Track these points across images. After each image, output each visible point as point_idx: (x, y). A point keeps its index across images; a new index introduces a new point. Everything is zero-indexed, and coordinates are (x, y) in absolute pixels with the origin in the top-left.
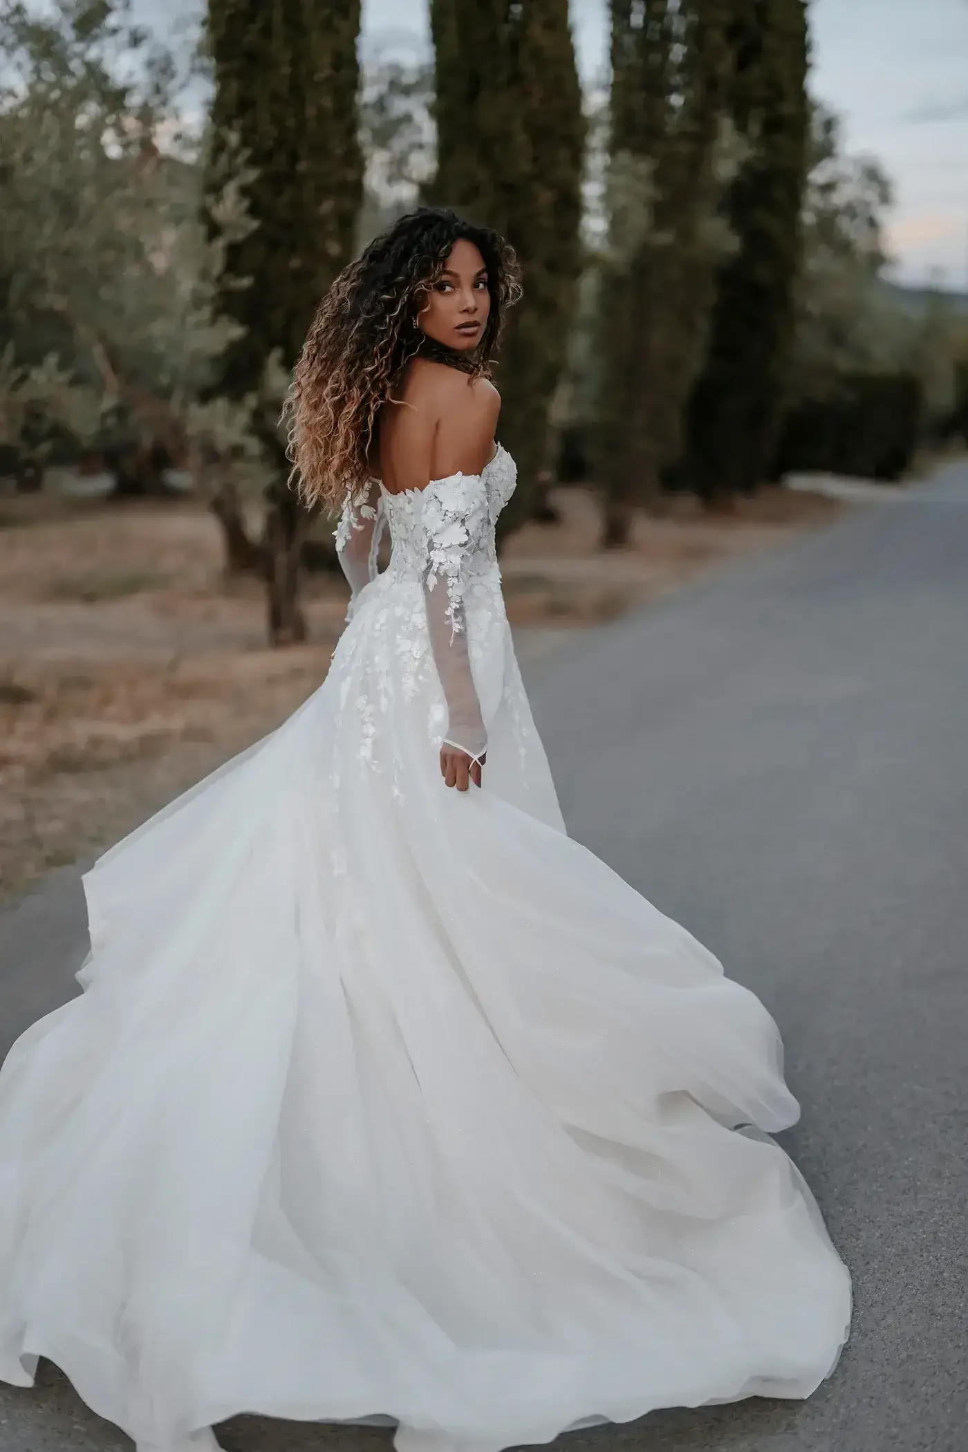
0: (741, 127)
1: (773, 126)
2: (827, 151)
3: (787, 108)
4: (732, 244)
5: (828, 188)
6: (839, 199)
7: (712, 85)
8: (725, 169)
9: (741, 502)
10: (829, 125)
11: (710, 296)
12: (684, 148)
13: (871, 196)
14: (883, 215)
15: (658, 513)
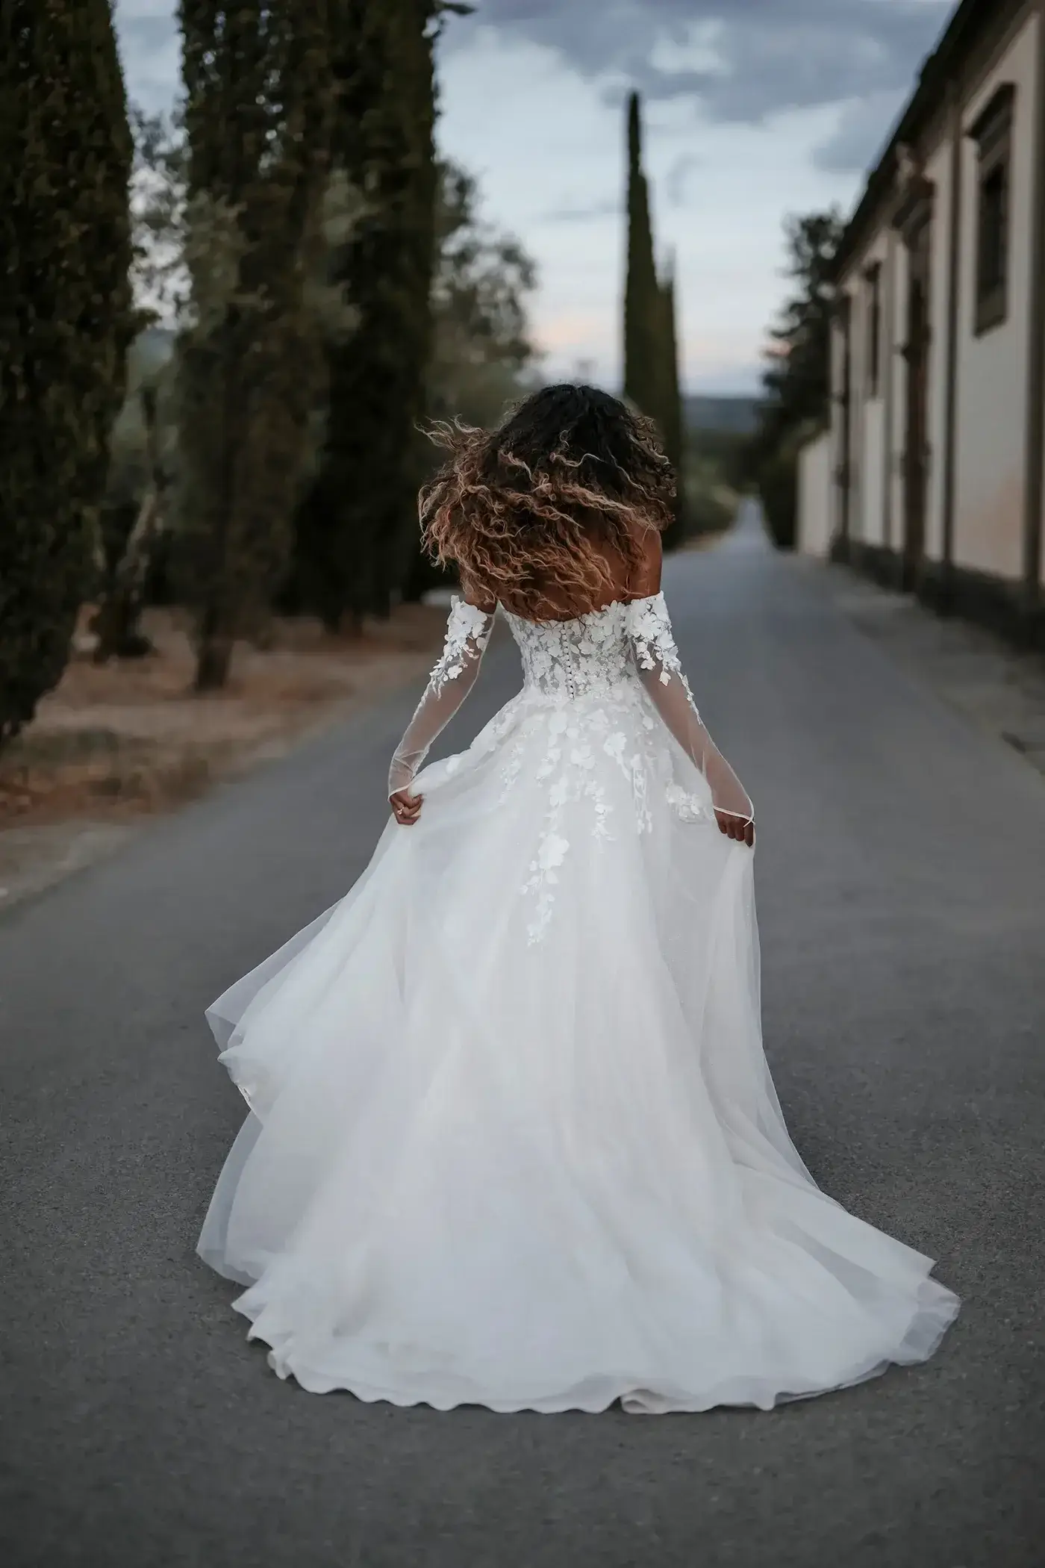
0: (357, 179)
1: (393, 182)
2: (460, 218)
3: (410, 160)
4: (351, 318)
5: (464, 257)
6: (474, 272)
7: (314, 117)
8: (338, 229)
9: (370, 625)
10: (464, 186)
11: (320, 379)
12: (283, 193)
13: (511, 274)
14: (525, 298)
15: (265, 646)
